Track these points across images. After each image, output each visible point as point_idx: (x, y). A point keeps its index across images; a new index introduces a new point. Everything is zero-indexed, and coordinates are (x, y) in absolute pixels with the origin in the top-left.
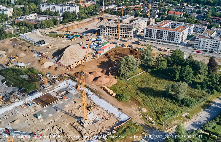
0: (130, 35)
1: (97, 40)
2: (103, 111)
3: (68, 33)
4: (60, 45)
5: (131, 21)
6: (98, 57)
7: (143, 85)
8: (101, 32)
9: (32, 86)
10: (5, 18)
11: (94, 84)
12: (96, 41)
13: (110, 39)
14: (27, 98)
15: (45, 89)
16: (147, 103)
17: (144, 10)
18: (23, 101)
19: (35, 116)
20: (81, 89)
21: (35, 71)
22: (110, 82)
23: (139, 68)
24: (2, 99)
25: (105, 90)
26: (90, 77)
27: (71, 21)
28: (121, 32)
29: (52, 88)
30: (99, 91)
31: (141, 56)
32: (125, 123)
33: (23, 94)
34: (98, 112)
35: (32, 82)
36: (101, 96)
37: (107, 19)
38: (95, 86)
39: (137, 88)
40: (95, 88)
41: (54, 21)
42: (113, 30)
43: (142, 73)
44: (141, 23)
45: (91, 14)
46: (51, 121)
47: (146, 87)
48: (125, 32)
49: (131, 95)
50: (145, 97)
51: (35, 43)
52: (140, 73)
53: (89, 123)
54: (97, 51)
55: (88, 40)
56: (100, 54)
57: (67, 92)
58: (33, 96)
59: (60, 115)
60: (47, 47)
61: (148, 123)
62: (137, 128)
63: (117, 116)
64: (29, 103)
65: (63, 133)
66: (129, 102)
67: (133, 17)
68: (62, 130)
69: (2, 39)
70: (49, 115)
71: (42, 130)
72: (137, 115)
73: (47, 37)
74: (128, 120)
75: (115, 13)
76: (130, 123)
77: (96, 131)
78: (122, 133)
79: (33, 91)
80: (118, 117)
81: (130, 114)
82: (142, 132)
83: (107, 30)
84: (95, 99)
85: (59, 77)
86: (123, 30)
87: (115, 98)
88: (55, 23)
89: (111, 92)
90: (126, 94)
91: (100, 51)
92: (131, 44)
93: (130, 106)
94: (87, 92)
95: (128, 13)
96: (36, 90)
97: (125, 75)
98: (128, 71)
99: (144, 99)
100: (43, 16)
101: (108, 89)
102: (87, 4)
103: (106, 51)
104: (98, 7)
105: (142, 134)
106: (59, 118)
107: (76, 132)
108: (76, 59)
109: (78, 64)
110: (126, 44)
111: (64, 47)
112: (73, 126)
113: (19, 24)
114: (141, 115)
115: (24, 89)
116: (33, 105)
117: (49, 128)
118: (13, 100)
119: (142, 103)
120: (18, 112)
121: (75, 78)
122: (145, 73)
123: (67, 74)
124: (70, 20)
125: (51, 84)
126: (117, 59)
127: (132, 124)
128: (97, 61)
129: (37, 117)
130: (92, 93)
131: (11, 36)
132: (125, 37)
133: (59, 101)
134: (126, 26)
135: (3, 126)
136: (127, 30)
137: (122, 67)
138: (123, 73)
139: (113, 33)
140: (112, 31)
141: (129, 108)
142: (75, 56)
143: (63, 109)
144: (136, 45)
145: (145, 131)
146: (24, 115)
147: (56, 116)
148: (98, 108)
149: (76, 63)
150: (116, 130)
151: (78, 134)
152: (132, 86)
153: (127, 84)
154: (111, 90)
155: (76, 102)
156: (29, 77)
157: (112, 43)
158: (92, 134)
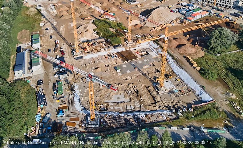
0: (228, 5)
1: (188, 5)
4: (149, 5)
6: (187, 24)
7: (236, 66)
9: (117, 40)
11: (176, 51)
12: (187, 6)
13: (204, 6)
14: (111, 50)
15: (128, 45)
16: (237, 88)
18: (108, 52)
19: (115, 68)
20: (161, 53)
21: (123, 26)
22: (195, 53)
23: (234, 44)
24: (91, 46)
25: (188, 61)
26: (173, 43)
28: (218, 0)
29: (135, 45)
30: (182, 60)
31: (240, 31)
32: (206, 104)
33: (108, 45)
34: (177, 83)
35: (118, 36)
36: (183, 66)
38: (178, 54)
39: (229, 68)
40: (177, 55)
43: (238, 52)
46: (128, 77)
47: (240, 68)
49: (219, 74)
50: (236, 81)
51: (127, 1)
52: (235, 51)
53: (165, 92)
54: (186, 17)
55: (179, 4)
56: (190, 20)
57: (148, 53)
58: (116, 49)
59: (138, 74)
60: (137, 6)
61: (234, 113)
62: (220, 115)
63: (197, 93)
64: (112, 55)
65: (137, 93)
66: (215, 82)
68: (137, 89)
70: (127, 71)
71: (119, 84)
74: (211, 102)
76: (212, 106)
77: (171, 103)
78: (200, 114)
79: (117, 44)
80: (199, 95)
81: (214, 96)
82: (225, 120)
84: (175, 67)
85: (142, 36)
87: (198, 73)
89: (195, 65)
90: (212, 71)
91: (190, 18)
92: (228, 16)
93: (216, 87)
94: (167, 58)
96: (120, 45)
97: (216, 49)
98: (220, 46)
99: (235, 83)
101: (191, 60)
103: (196, 18)
105: (225, 122)
106: (136, 77)
107: (150, 97)
108: (162, 21)
109: (163, 27)
110: (223, 15)
111: (152, 8)
112: (148, 89)
114: (228, 101)
115: (110, 41)
116: (115, 57)
117: (125, 84)
118: (99, 49)
119: (231, 87)
120: (102, 61)
121: (158, 41)
122: (241, 52)
123: (151, 35)
125: (134, 42)
126: (208, 29)
127: (214, 108)
128: (184, 27)
129: (116, 70)
130: (173, 61)
132: (222, 6)
133: (138, 60)
135: (87, 70)
137: (213, 40)
138: (214, 47)
139: (209, 1)
141: (214, 88)
142: (162, 18)
143: (141, 69)
144: (235, 17)
145: (228, 121)
146: (106, 65)
147: (134, 74)
148: (177, 78)
150: (194, 108)
151: (152, 99)
152: (223, 64)
153: (215, 60)
154: (196, 63)
155: (154, 65)
156: (116, 31)
157: (205, 10)
158: (166, 104)
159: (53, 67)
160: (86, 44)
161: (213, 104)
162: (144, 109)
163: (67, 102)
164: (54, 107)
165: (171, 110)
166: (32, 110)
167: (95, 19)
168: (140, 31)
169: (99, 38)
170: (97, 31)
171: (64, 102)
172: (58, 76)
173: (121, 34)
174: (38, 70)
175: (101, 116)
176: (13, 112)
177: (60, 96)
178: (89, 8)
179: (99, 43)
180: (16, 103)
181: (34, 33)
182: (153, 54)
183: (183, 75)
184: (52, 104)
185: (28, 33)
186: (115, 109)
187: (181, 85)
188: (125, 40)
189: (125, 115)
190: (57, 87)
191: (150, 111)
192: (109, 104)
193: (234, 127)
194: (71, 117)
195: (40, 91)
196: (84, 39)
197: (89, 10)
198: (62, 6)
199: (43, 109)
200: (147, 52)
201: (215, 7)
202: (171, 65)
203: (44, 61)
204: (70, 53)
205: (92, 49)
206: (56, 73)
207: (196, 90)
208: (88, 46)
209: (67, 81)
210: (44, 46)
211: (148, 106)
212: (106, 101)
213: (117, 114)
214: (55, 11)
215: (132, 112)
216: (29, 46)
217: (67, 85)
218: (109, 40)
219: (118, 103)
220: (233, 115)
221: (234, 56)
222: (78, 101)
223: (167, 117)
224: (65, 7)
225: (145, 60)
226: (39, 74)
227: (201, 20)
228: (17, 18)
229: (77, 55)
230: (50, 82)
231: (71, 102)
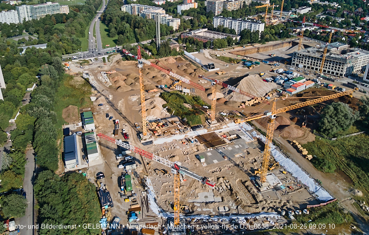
0: (340, 72)
1: (285, 72)
2: (289, 177)
3: (245, 58)
4: (233, 72)
5: (344, 52)
6: (286, 98)
7: (359, 153)
8: (294, 62)
9: (196, 120)
10: (170, 31)
11: (277, 134)
12: (284, 74)
13: (307, 74)
14: (189, 133)
15: (211, 126)
16: (363, 183)
17: (364, 38)
18: (185, 135)
19: (197, 157)
20: (258, 137)
21: (201, 101)
22: (303, 136)
23: (354, 125)
24: (162, 127)
25: (296, 147)
27: (251, 43)
28: (325, 66)
29: (220, 126)
30: (286, 146)
32: (325, 204)
33: (185, 126)
34: (282, 176)
35: (197, 114)
36: (289, 154)
37: (304, 45)
39: (349, 156)
40: (279, 139)
41: (228, 41)
42: (313, 61)
43: (359, 135)
44: (360, 57)
45: (280, 36)
46: (215, 169)
47: (364, 157)
48: (333, 67)
49: (338, 164)
50: (361, 173)
51: (202, 66)
52: (355, 134)
53: (268, 188)
54: (285, 88)
55: (273, 71)
56: (290, 92)
57: (238, 137)
58: (195, 132)
59: (229, 165)
60: (216, 73)
61: (363, 215)
62: (344, 218)
63: (312, 189)
64: (191, 139)
65: (231, 190)
66: (333, 175)
67: (346, 46)
68: (230, 185)
69: (166, 57)
70: (214, 161)
72: (345, 197)
73: (218, 61)
74: (331, 201)
75: (316, 38)
76: (333, 206)
77: (277, 203)
78: (319, 217)
79: (196, 125)
80: (314, 193)
81: (334, 193)
82: (352, 225)
83: (304, 60)
84: (279, 156)
85: (229, 114)
86: (330, 63)
87: (310, 163)
88: (230, 42)
90: (329, 161)
91: (290, 89)
92: (341, 87)
93: (336, 181)
95: (338, 39)
96: (200, 125)
98: (336, 127)
99: (360, 176)
100: (215, 33)
101: (299, 146)
102: (273, 21)
103: (299, 89)
104: (290, 27)
105: (352, 228)
107: (249, 195)
108: (254, 94)
109: (255, 102)
110: (333, 86)
111: (239, 76)
112: (245, 185)
113: (186, 40)
114: (353, 200)
115: (187, 120)
116: (195, 142)
117: (213, 178)
118: (173, 131)
119: (356, 181)
120: (178, 147)
122: (362, 135)
123: (240, 113)
124: (249, 41)
125: (218, 121)
127: (336, 209)
128: (284, 102)
129: (199, 159)
130: (274, 147)
131: (176, 53)
132: (331, 73)
133: (227, 145)
134: (336, 59)
136: (336, 65)
137: (327, 119)
138: (327, 128)
139: (313, 66)
140: (311, 62)
141: (333, 183)
142: (253, 90)
143: (232, 158)
146: (185, 153)
147: (223, 165)
148: (282, 170)
149: (254, 100)
150: (310, 210)
151: (251, 198)
152: (341, 150)
153: (331, 146)
154: (305, 149)
155: (249, 153)
156: (193, 107)
157: (309, 80)
158: (271, 205)
159: (115, 155)
160: (155, 124)
161: (335, 204)
162: (242, 211)
163: (139, 202)
164: (123, 208)
165: (279, 213)
166: (95, 213)
167: (162, 91)
168: (225, 106)
169: (172, 117)
170: (167, 107)
171: (136, 201)
172: (123, 167)
173: (200, 111)
174: (95, 159)
175: (186, 220)
176: (70, 215)
177: (130, 194)
178: (153, 77)
179: (172, 124)
180: (73, 204)
181: (84, 110)
182: (246, 139)
183: (290, 166)
184: (119, 204)
185: (77, 110)
186: (203, 211)
187: (288, 179)
188: (207, 119)
189: (218, 219)
190: (125, 182)
191: (251, 214)
192: (195, 204)
193: (364, 233)
194: (147, 222)
195: (102, 187)
196: (152, 118)
197: (153, 80)
198: (117, 75)
199: (108, 211)
200: (237, 135)
201: (322, 74)
202: (273, 152)
203: (102, 147)
204: (135, 136)
205: (164, 131)
206: (120, 163)
207: (310, 185)
208: (157, 128)
209: (135, 173)
210: (100, 128)
211: (247, 208)
212: (190, 200)
213: (207, 218)
214: (108, 81)
215: (227, 215)
216: (80, 128)
217: (136, 179)
218: (185, 119)
219: (207, 203)
220: (362, 218)
221: (355, 140)
222: (153, 200)
223: (275, 221)
224: (122, 75)
225: (237, 147)
226: (98, 164)
227: (305, 93)
228: (58, 90)
229: (145, 140)
230: (113, 175)
231: (144, 202)
